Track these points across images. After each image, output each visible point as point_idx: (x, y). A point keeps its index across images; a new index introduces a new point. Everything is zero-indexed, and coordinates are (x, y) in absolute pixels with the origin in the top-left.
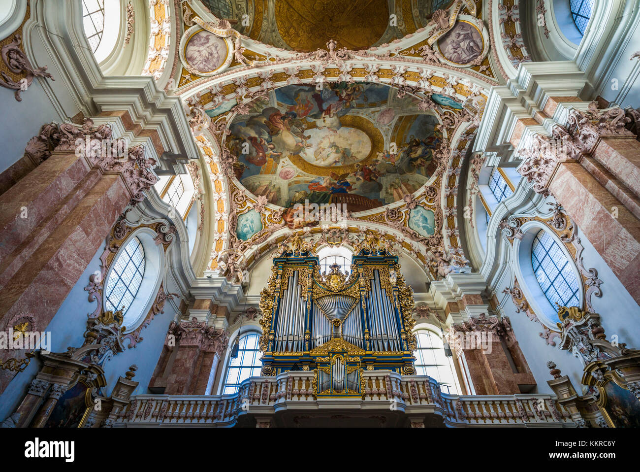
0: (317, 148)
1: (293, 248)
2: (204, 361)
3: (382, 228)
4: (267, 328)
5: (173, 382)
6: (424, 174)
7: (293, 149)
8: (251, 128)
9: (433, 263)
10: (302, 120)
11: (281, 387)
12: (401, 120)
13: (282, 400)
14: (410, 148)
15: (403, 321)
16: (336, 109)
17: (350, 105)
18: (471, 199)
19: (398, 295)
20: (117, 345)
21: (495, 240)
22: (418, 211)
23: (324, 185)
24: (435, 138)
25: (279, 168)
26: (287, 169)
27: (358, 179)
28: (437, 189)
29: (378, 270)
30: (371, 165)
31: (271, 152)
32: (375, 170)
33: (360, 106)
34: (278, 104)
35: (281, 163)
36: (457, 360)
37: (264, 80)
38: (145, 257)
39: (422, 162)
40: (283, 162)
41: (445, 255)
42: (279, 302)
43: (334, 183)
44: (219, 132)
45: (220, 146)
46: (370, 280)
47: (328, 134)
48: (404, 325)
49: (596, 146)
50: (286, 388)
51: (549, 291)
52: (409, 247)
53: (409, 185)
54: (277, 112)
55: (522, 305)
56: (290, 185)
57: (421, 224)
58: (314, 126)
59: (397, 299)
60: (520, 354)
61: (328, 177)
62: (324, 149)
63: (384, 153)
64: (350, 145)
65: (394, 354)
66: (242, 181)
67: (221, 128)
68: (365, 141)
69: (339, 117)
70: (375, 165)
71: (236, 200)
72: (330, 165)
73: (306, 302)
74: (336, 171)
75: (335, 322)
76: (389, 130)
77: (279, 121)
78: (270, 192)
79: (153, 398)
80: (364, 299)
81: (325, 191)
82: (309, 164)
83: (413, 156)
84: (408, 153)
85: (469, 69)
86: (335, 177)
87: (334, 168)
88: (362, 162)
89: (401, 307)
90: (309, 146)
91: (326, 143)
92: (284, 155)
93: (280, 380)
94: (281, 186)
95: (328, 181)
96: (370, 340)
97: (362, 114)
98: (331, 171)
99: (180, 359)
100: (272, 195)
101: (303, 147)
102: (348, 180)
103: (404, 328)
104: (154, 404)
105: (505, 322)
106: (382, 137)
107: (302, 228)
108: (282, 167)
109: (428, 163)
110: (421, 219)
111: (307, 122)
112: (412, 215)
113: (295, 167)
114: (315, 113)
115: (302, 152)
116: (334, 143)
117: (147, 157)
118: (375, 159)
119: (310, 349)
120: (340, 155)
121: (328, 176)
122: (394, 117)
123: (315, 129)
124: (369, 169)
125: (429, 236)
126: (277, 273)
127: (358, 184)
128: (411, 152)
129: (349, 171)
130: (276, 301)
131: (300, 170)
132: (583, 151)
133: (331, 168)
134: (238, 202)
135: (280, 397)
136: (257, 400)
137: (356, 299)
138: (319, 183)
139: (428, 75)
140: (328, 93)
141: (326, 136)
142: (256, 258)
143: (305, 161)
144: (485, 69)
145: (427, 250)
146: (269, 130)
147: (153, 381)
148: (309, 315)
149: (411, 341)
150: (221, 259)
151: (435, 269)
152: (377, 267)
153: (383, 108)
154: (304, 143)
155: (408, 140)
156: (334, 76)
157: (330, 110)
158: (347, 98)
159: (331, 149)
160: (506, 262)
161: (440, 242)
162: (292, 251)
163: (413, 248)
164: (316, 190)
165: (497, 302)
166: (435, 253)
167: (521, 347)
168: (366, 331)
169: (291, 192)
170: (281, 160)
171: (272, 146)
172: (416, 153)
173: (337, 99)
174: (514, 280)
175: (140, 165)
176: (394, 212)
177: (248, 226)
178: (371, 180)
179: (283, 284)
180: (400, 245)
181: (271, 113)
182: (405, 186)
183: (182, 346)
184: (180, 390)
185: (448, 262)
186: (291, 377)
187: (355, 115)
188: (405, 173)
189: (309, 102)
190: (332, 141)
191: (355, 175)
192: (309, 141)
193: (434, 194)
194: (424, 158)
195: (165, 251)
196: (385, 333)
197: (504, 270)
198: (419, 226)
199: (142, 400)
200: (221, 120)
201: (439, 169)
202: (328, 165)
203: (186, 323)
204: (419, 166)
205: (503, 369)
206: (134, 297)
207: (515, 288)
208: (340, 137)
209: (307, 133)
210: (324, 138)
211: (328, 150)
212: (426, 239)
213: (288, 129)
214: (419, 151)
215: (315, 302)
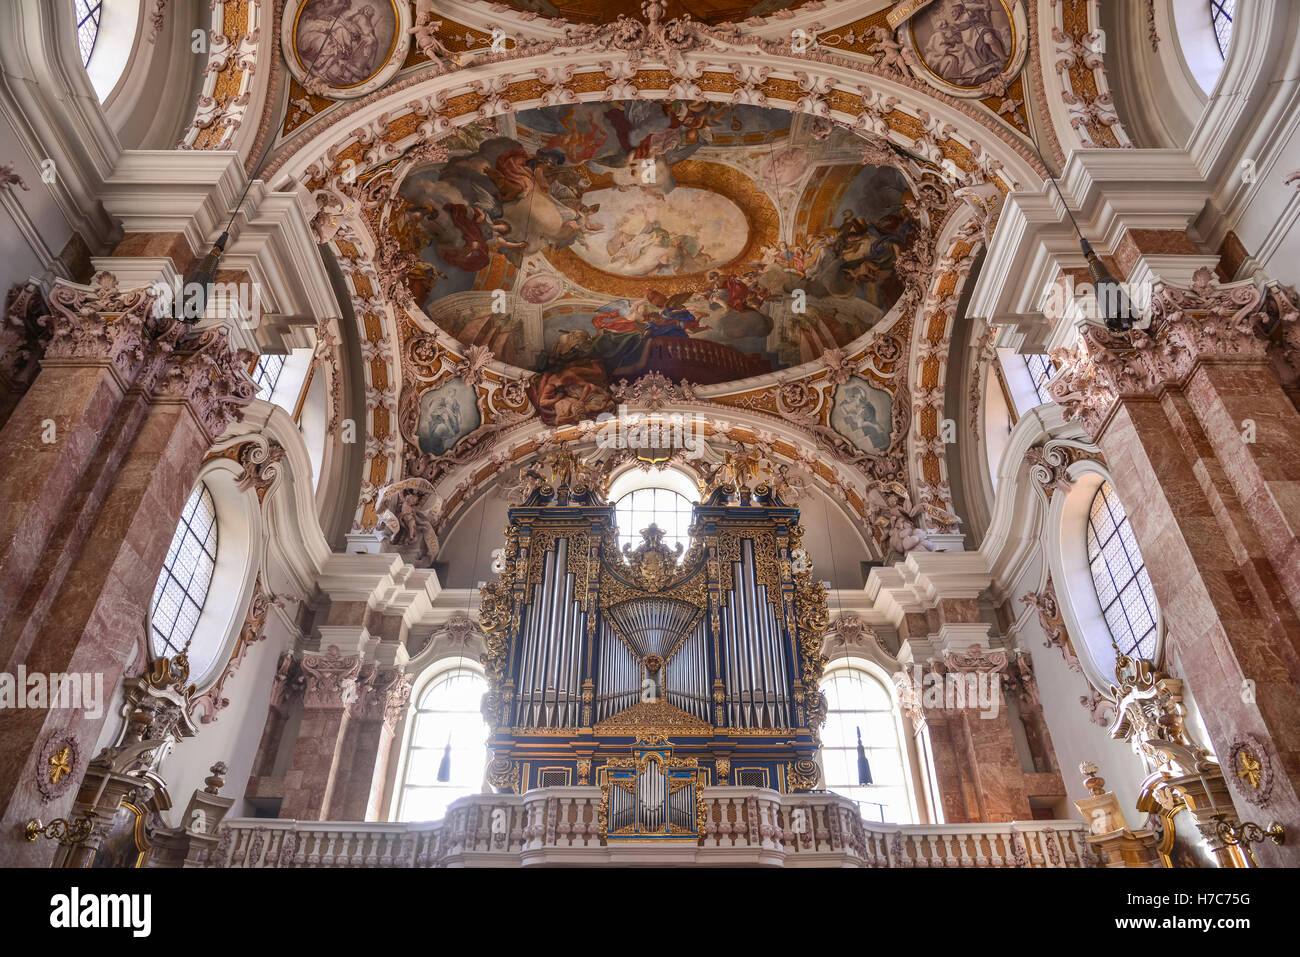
0: (613, 233)
1: (553, 480)
2: (359, 741)
3: (767, 430)
4: (499, 672)
5: (298, 787)
6: (875, 300)
7: (554, 234)
8: (452, 184)
9: (881, 520)
10: (577, 169)
11: (533, 816)
12: (823, 175)
13: (536, 844)
14: (843, 238)
15: (801, 661)
16: (664, 147)
17: (698, 138)
18: (977, 371)
19: (794, 601)
20: (182, 723)
21: (1014, 487)
22: (856, 391)
23: (631, 318)
24: (902, 219)
25: (521, 277)
26: (540, 280)
27: (714, 306)
28: (902, 342)
29: (752, 540)
30: (746, 275)
31: (501, 240)
32: (756, 285)
33: (723, 141)
34: (520, 131)
35: (525, 266)
36: (914, 738)
37: (486, 98)
38: (216, 518)
39: (869, 270)
40: (530, 263)
41: (907, 504)
42: (523, 613)
43: (656, 315)
44: (374, 203)
45: (377, 235)
46: (733, 562)
47: (641, 202)
48: (801, 671)
49: (1191, 375)
50: (544, 821)
51: (1112, 608)
52: (829, 475)
53: (838, 323)
54: (516, 150)
55: (1055, 634)
56: (546, 315)
57: (860, 422)
58: (607, 183)
59: (790, 611)
60: (1044, 732)
61: (641, 301)
62: (631, 237)
63: (778, 249)
64: (697, 228)
65: (775, 733)
66: (430, 308)
67: (379, 196)
68: (732, 220)
69: (670, 165)
70: (756, 275)
71: (416, 357)
72: (647, 273)
73: (586, 613)
74: (661, 287)
75: (650, 661)
76: (792, 196)
77: (522, 170)
78: (498, 332)
79: (264, 826)
80: (715, 610)
81: (630, 332)
82: (595, 269)
83: (849, 256)
84: (836, 250)
85: (977, 103)
86: (657, 299)
87: (656, 279)
88: (724, 267)
89: (798, 629)
90: (596, 229)
91: (636, 224)
92: (532, 247)
93: (532, 802)
94: (525, 320)
95: (641, 310)
96: (724, 704)
97: (727, 158)
98: (647, 286)
99: (309, 738)
100: (503, 339)
101: (580, 230)
102: (690, 306)
103: (801, 676)
104: (267, 837)
105: (1021, 662)
106: (774, 212)
107: (577, 423)
108: (529, 275)
109: (886, 274)
110: (861, 411)
111: (590, 174)
112: (840, 398)
113: (560, 274)
114: (611, 153)
115: (576, 242)
116: (656, 222)
117: (234, 347)
118: (756, 261)
119: (593, 722)
120: (672, 251)
121: (642, 297)
122: (805, 168)
123: (609, 191)
124: (743, 286)
125: (877, 451)
126: (517, 543)
127: (715, 317)
128: (845, 248)
129: (693, 286)
130: (517, 609)
131: (571, 283)
132: (1170, 380)
133: (649, 279)
134: (422, 363)
135: (532, 838)
136: (483, 842)
137: (699, 609)
138: (617, 314)
139: (884, 106)
140: (644, 110)
141: (638, 206)
142: (467, 495)
143: (583, 262)
144: (1012, 110)
145: (869, 489)
146: (495, 189)
147: (253, 784)
148: (590, 645)
149: (816, 707)
150: (385, 505)
151: (884, 533)
152: (751, 533)
153: (780, 146)
154: (583, 221)
155: (838, 221)
156: (659, 87)
157: (647, 148)
158: (690, 120)
159: (648, 237)
160: (1035, 537)
161: (900, 469)
162: (551, 489)
163: (839, 478)
164: (612, 327)
165: (1011, 617)
166: (887, 495)
167: (1046, 717)
168: (718, 683)
169: (549, 331)
170: (526, 260)
171: (502, 227)
172: (856, 251)
173: (667, 122)
174: (1047, 578)
175: (221, 369)
176: (798, 390)
177: (446, 417)
178: (745, 308)
179: (532, 571)
180: (808, 469)
181: (502, 151)
182: (828, 325)
183: (311, 709)
184: (314, 803)
185: (914, 521)
186: (553, 799)
187: (711, 160)
188: (827, 294)
189: (596, 127)
190: (652, 220)
191: (707, 297)
192: (594, 218)
193: (894, 353)
194: (875, 264)
195: (260, 502)
196: (760, 687)
197: (1029, 553)
198: (854, 426)
199: (240, 830)
200: (379, 178)
201: (908, 296)
202: (641, 272)
203: (315, 658)
204: (863, 281)
205: (1003, 764)
206: (201, 610)
207: (1047, 595)
208: (671, 209)
209: (589, 199)
210: (631, 211)
211: (642, 239)
212: (869, 460)
213: (544, 190)
214: (865, 247)
215: (606, 614)
